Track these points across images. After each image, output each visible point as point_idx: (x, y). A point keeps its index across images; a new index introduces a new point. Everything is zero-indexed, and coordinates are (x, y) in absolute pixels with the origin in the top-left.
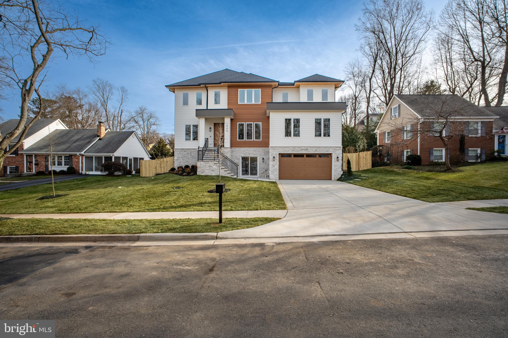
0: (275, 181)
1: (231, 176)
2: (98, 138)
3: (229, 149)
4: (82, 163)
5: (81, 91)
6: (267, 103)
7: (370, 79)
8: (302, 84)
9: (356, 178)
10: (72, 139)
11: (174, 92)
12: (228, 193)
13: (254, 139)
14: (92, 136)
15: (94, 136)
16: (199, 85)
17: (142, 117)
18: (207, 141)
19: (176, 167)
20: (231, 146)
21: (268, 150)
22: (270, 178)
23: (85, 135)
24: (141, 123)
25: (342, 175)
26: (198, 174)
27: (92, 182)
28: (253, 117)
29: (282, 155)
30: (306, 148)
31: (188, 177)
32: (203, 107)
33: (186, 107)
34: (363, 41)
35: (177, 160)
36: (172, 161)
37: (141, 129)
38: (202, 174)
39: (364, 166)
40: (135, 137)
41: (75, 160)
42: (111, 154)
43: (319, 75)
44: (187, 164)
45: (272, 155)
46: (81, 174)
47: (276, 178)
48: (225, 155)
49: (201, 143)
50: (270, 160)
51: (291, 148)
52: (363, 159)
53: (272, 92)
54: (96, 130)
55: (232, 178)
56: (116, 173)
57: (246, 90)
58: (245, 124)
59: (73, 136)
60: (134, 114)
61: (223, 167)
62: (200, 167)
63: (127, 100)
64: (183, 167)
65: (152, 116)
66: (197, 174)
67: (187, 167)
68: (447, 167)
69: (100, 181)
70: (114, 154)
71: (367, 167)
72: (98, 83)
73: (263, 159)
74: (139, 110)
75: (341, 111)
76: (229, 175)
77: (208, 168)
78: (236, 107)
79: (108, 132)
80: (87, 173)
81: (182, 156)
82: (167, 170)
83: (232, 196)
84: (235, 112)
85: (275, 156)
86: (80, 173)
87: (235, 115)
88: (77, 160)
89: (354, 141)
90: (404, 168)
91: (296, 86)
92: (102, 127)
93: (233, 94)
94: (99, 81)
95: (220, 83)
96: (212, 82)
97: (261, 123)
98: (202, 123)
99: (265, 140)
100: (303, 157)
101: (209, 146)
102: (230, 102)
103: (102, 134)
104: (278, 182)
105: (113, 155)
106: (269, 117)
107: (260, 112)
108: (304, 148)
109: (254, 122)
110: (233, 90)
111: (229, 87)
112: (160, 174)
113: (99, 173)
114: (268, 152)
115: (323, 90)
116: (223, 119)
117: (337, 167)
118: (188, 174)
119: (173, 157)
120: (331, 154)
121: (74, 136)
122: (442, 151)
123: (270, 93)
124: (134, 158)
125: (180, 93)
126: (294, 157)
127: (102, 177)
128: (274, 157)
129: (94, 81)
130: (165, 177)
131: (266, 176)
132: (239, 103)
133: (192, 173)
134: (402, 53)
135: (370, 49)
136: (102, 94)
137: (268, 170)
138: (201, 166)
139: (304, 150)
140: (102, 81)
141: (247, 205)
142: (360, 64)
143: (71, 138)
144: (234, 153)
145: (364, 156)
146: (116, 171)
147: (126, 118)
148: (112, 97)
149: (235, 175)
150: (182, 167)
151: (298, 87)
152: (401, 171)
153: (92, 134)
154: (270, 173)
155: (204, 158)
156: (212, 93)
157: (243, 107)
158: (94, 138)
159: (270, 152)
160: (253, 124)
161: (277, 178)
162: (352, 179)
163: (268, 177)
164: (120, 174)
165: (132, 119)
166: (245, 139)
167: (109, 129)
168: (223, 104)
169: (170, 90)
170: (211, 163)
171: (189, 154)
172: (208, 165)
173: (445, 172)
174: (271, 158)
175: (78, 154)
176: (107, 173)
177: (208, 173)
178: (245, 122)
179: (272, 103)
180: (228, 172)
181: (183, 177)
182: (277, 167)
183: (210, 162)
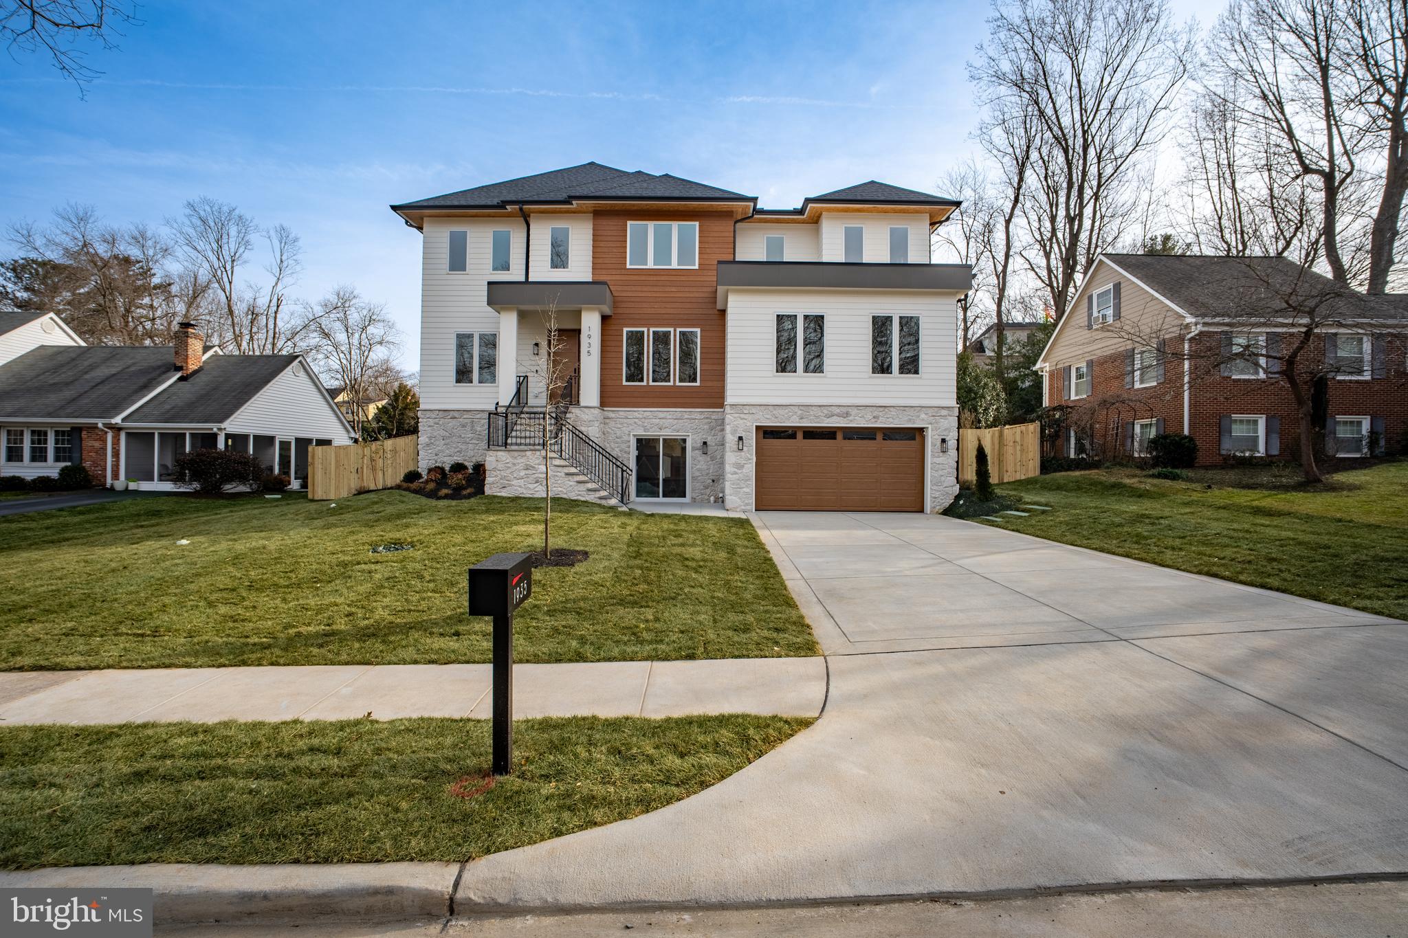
0: (743, 516)
1: (601, 498)
2: (179, 375)
3: (597, 411)
4: (116, 454)
5: (149, 234)
6: (720, 262)
7: (1008, 222)
8: (829, 210)
9: (1009, 508)
10: (87, 377)
11: (420, 228)
12: (579, 568)
13: (675, 381)
14: (159, 367)
15: (163, 369)
16: (502, 205)
17: (344, 321)
18: (522, 383)
19: (423, 467)
20: (603, 404)
21: (719, 416)
22: (728, 504)
23: (134, 364)
24: (341, 337)
25: (957, 498)
26: (488, 491)
27: (121, 519)
28: (672, 311)
29: (766, 433)
30: (844, 410)
31: (454, 503)
32: (516, 274)
33: (458, 276)
34: (986, 114)
35: (428, 445)
36: (411, 450)
37: (342, 355)
38: (503, 494)
39: (1018, 468)
40: (302, 374)
41: (89, 443)
42: (214, 427)
43: (882, 184)
44: (459, 459)
45: (734, 432)
46: (112, 489)
47: (747, 504)
48: (583, 429)
49: (504, 392)
50: (727, 449)
51: (796, 409)
52: (1015, 447)
53: (734, 231)
54: (173, 350)
55: (604, 507)
56: (229, 488)
57: (651, 226)
58: (648, 333)
59: (92, 367)
60: (319, 311)
61: (573, 470)
62: (495, 469)
63: (298, 268)
64: (447, 468)
65: (373, 317)
66: (483, 493)
67: (458, 467)
68: (1307, 473)
69: (157, 514)
70: (223, 426)
71: (1027, 470)
72: (202, 213)
73: (705, 443)
74: (334, 299)
75: (955, 294)
76: (591, 498)
77: (523, 473)
78: (618, 277)
79: (216, 355)
80: (133, 486)
81: (443, 433)
82: (394, 476)
83: (588, 582)
84: (615, 294)
85: (743, 434)
86: (108, 485)
87: (616, 303)
88: (97, 444)
89: (973, 395)
90: (1153, 476)
91: (809, 217)
92: (190, 340)
93: (609, 238)
94: (208, 208)
95: (568, 201)
96: (542, 198)
97: (698, 330)
98: (508, 327)
99: (709, 384)
100: (835, 438)
101: (531, 402)
102: (600, 261)
103: (190, 362)
104: (757, 519)
105: (220, 429)
106: (723, 312)
107: (697, 295)
108: (837, 410)
109: (675, 326)
110: (610, 224)
111: (598, 214)
112: (369, 491)
113: (168, 487)
114: (720, 422)
115: (892, 230)
116: (578, 315)
117: (941, 473)
118: (457, 494)
119: (415, 436)
120: (921, 430)
121: (97, 367)
122: (1256, 422)
123: (727, 234)
124: (297, 440)
125: (442, 234)
126: (804, 438)
127: (175, 499)
128: (740, 438)
129: (190, 205)
130: (376, 503)
131: (712, 499)
132: (628, 266)
133: (468, 491)
134: (1098, 147)
135: (1006, 136)
136: (215, 246)
137: (719, 479)
138: (500, 466)
139: (838, 415)
140: (216, 207)
141: (648, 630)
142: (981, 178)
143: (86, 373)
144: (612, 424)
145: (1018, 439)
146: (229, 480)
147: (293, 322)
148: (247, 255)
149: (611, 496)
150: (442, 469)
151: (816, 220)
152: (1149, 484)
153: (159, 363)
154: (727, 491)
155: (509, 441)
156: (542, 233)
157: (643, 278)
158: (164, 373)
159: (727, 421)
160: (675, 334)
161: (749, 507)
162: (994, 512)
163: (720, 501)
164: (242, 488)
165: (313, 324)
166: (648, 380)
167: (217, 349)
168: (579, 268)
169: (407, 222)
170: (534, 458)
171: (468, 428)
172: (521, 461)
173: (1305, 491)
174: (731, 439)
175: (100, 425)
176: (196, 486)
177: (521, 490)
178: (648, 326)
179: (734, 262)
180: (590, 486)
181: (434, 502)
182: (750, 469)
183: (529, 453)
